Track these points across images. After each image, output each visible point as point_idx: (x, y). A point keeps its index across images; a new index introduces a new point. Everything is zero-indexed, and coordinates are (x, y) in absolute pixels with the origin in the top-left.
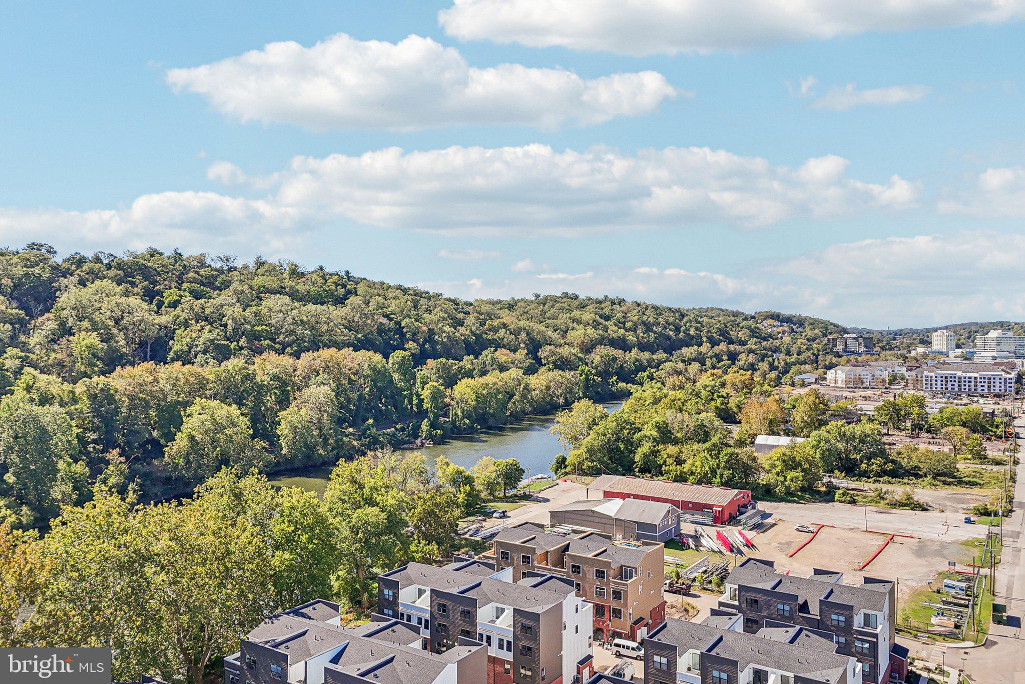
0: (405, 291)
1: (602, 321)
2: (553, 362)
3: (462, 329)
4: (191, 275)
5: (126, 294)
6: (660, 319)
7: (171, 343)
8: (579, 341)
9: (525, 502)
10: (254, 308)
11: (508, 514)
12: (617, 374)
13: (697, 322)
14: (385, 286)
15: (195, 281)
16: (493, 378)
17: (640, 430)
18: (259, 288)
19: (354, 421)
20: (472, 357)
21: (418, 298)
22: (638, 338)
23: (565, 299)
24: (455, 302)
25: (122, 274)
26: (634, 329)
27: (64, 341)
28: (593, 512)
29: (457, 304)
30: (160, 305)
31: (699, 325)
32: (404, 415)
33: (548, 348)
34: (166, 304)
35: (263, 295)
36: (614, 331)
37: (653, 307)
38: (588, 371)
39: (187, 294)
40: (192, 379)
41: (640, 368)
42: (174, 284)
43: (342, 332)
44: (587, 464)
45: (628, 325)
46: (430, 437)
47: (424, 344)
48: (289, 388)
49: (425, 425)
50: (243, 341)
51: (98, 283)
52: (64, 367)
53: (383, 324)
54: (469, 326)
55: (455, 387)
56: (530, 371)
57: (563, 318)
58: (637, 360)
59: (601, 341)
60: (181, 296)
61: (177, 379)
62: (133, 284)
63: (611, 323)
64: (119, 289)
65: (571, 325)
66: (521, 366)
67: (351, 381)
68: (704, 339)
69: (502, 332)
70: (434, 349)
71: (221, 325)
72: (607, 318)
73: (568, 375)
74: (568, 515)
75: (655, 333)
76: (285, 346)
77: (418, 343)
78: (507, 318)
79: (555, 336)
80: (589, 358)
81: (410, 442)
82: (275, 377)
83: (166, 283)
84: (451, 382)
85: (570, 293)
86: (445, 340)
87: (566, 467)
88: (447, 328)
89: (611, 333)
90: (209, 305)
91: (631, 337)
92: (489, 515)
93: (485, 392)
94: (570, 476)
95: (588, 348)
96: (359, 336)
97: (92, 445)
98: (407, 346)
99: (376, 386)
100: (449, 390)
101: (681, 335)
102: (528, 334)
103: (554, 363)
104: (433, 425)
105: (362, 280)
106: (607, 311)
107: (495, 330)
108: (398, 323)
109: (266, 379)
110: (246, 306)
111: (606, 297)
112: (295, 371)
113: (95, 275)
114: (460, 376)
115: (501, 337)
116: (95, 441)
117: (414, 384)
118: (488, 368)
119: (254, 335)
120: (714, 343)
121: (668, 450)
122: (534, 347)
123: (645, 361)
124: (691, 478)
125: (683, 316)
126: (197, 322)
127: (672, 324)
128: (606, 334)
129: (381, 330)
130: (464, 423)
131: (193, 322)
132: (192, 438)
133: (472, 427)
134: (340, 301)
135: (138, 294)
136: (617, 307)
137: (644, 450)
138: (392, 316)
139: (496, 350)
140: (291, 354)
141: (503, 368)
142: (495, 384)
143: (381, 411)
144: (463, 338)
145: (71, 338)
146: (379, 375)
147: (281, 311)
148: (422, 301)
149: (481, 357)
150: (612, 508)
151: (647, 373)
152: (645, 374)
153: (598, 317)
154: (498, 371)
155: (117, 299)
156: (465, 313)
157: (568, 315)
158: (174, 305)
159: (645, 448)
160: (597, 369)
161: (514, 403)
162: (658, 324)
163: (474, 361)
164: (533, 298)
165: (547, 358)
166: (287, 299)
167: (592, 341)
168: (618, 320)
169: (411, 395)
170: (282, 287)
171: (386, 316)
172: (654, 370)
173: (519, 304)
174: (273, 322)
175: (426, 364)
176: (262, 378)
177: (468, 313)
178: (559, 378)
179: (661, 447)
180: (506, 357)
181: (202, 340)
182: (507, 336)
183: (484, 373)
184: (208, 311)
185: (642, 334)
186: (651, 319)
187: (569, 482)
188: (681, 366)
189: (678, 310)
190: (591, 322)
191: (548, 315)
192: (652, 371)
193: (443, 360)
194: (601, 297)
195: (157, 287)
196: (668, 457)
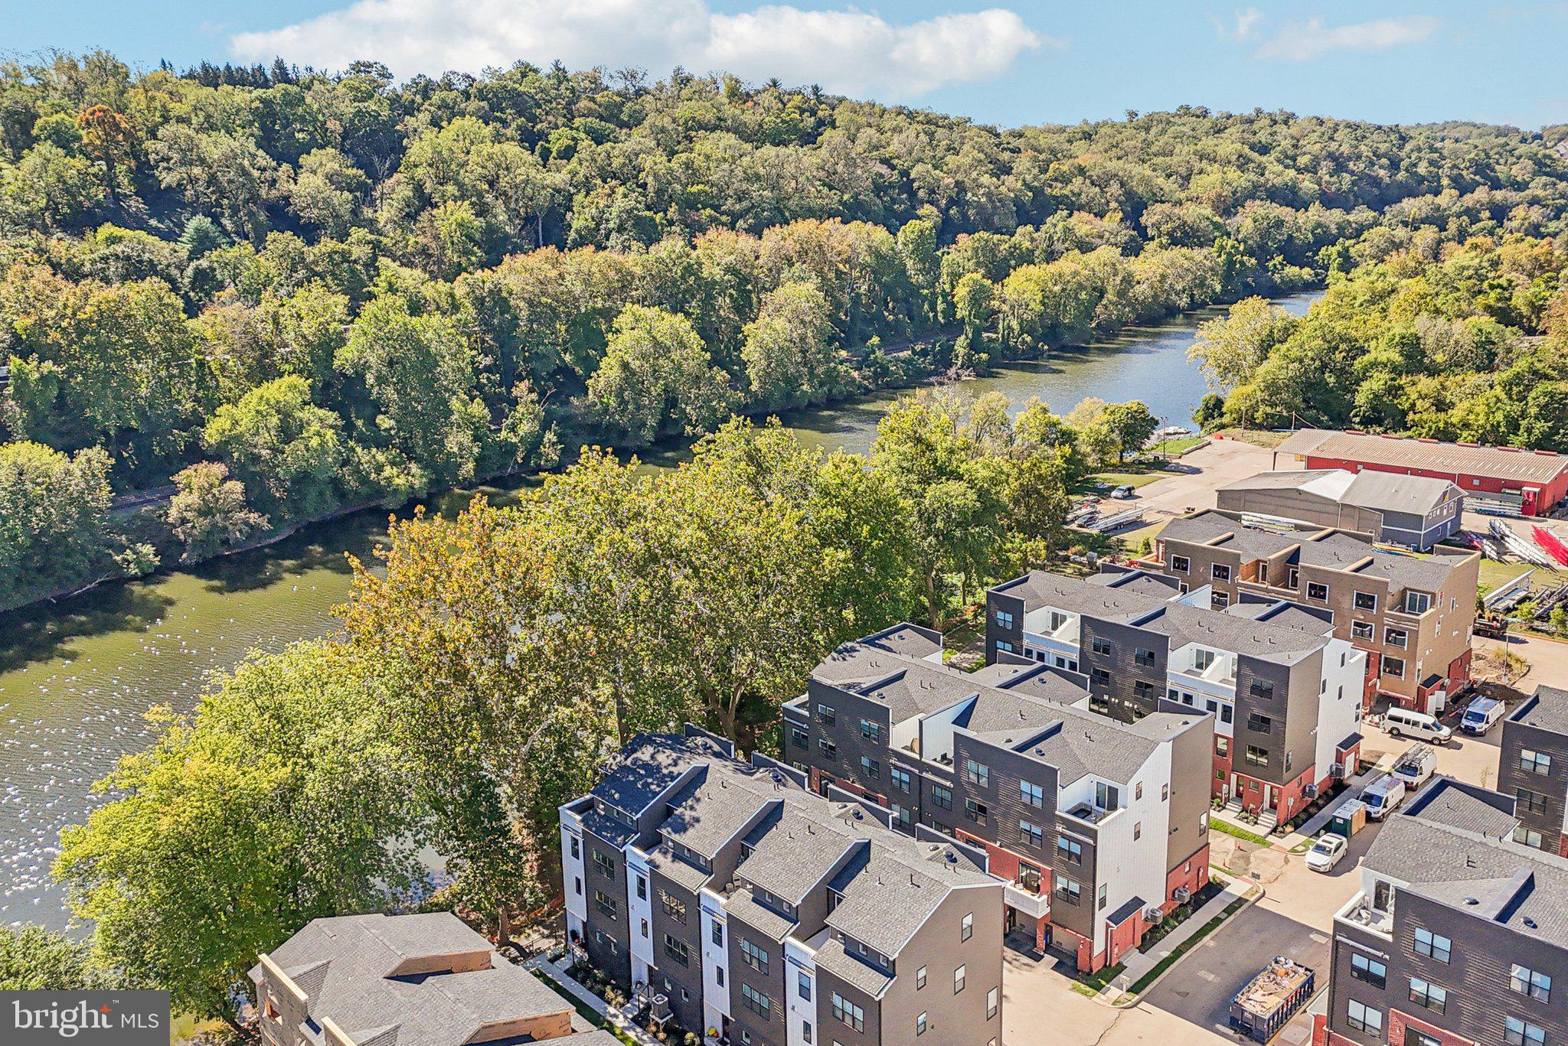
0: (911, 116)
1: (1256, 155)
2: (1168, 234)
3: (1009, 180)
4: (583, 104)
5: (497, 138)
6: (1363, 148)
7: (569, 215)
8: (1213, 194)
9: (1158, 474)
10: (684, 157)
11: (1136, 492)
12: (1281, 250)
13: (1432, 149)
14: (877, 109)
15: (590, 113)
16: (1070, 264)
17: (1364, 351)
18: (686, 123)
19: (847, 339)
20: (1030, 228)
21: (933, 128)
22: (1320, 185)
23: (1185, 119)
24: (993, 132)
25: (487, 108)
26: (1312, 169)
27: (424, 216)
28: (1299, 492)
29: (998, 135)
30: (545, 155)
31: (1436, 155)
32: (925, 329)
33: (1158, 207)
34: (554, 154)
35: (693, 133)
36: (1277, 174)
37: (1348, 126)
38: (1233, 247)
39: (583, 135)
40: (612, 274)
41: (1325, 238)
42: (561, 121)
43: (819, 192)
44: (1264, 409)
45: (1303, 161)
46: (969, 364)
47: (948, 209)
48: (749, 287)
49: (961, 345)
50: (673, 212)
51: (457, 122)
52: (430, 256)
53: (882, 176)
54: (1021, 174)
55: (1006, 281)
56: (1132, 249)
57: (1184, 152)
58: (1319, 225)
59: (1252, 194)
60: (574, 139)
61: (590, 274)
62: (504, 123)
63: (1271, 159)
64: (488, 131)
65: (1197, 166)
66: (1112, 240)
67: (839, 274)
68: (1445, 182)
69: (1078, 181)
70: (965, 216)
71: (638, 186)
72: (1264, 150)
73: (1198, 254)
74: (1251, 497)
75: (1352, 173)
76: (735, 217)
77: (938, 206)
78: (1086, 156)
79: (1170, 186)
80: (1232, 223)
81: (936, 373)
82: (728, 270)
83: (550, 118)
84: (999, 271)
85: (1194, 106)
86: (983, 200)
87: (1221, 415)
88: (985, 179)
89: (1271, 176)
90: (616, 152)
91: (1306, 183)
92: (1104, 493)
93: (1057, 289)
94: (1230, 430)
95: (1228, 206)
96: (846, 197)
97: (485, 375)
98: (919, 212)
99: (877, 280)
100: (998, 286)
101: (1401, 176)
102: (1122, 185)
103: (1170, 234)
104: (974, 346)
105: (841, 100)
106: (1263, 137)
107: (1065, 180)
108: (905, 173)
109: (718, 273)
110: (672, 154)
111: (1259, 112)
112: (757, 258)
113: (452, 111)
114: (1013, 262)
115: (1076, 191)
116: (488, 369)
117: (938, 277)
118: (1059, 246)
119: (687, 201)
120: (1463, 188)
121: (1420, 386)
122: (1134, 207)
123: (1333, 226)
124: (1465, 434)
125: (1404, 139)
126: (605, 181)
127: (1384, 155)
128: (1262, 180)
129: (879, 188)
130: (1024, 342)
131: (599, 181)
132: (625, 366)
133: (1035, 348)
134: (809, 138)
135: (513, 139)
136: (1281, 129)
137: (1375, 387)
138: (895, 161)
139: (1070, 215)
140: (747, 231)
141: (1085, 247)
142: (1075, 274)
143: (888, 323)
144: (1012, 195)
145: (435, 212)
146: (884, 264)
147: (725, 160)
148: (941, 133)
149: (1043, 228)
150: (1334, 485)
151: (1338, 247)
152: (1333, 250)
153: (1246, 150)
154: (1076, 251)
155: (487, 148)
156: (1013, 151)
157: (1192, 148)
158: (567, 153)
159: (1376, 383)
160: (1245, 242)
161: (1106, 307)
162: (1359, 157)
163: (1035, 235)
164: (1125, 119)
165: (1157, 226)
166: (730, 139)
167: (1234, 193)
168: (1284, 153)
169: (934, 294)
170: (720, 119)
171: (885, 161)
172: (1353, 241)
173: (1102, 131)
174: (714, 178)
175: (955, 242)
176: (712, 271)
177: (1016, 151)
178: (1182, 260)
179: (1404, 380)
180: (1088, 227)
181: (615, 211)
182: (1085, 189)
183: (1051, 256)
184: (616, 163)
185: (1327, 178)
186: (1345, 149)
187: (1227, 441)
188: (1401, 233)
189: (1393, 130)
190: (1234, 158)
191: (1154, 149)
192: (1348, 243)
193: (985, 235)
194: (1249, 112)
195: (539, 126)
196: (1421, 397)
